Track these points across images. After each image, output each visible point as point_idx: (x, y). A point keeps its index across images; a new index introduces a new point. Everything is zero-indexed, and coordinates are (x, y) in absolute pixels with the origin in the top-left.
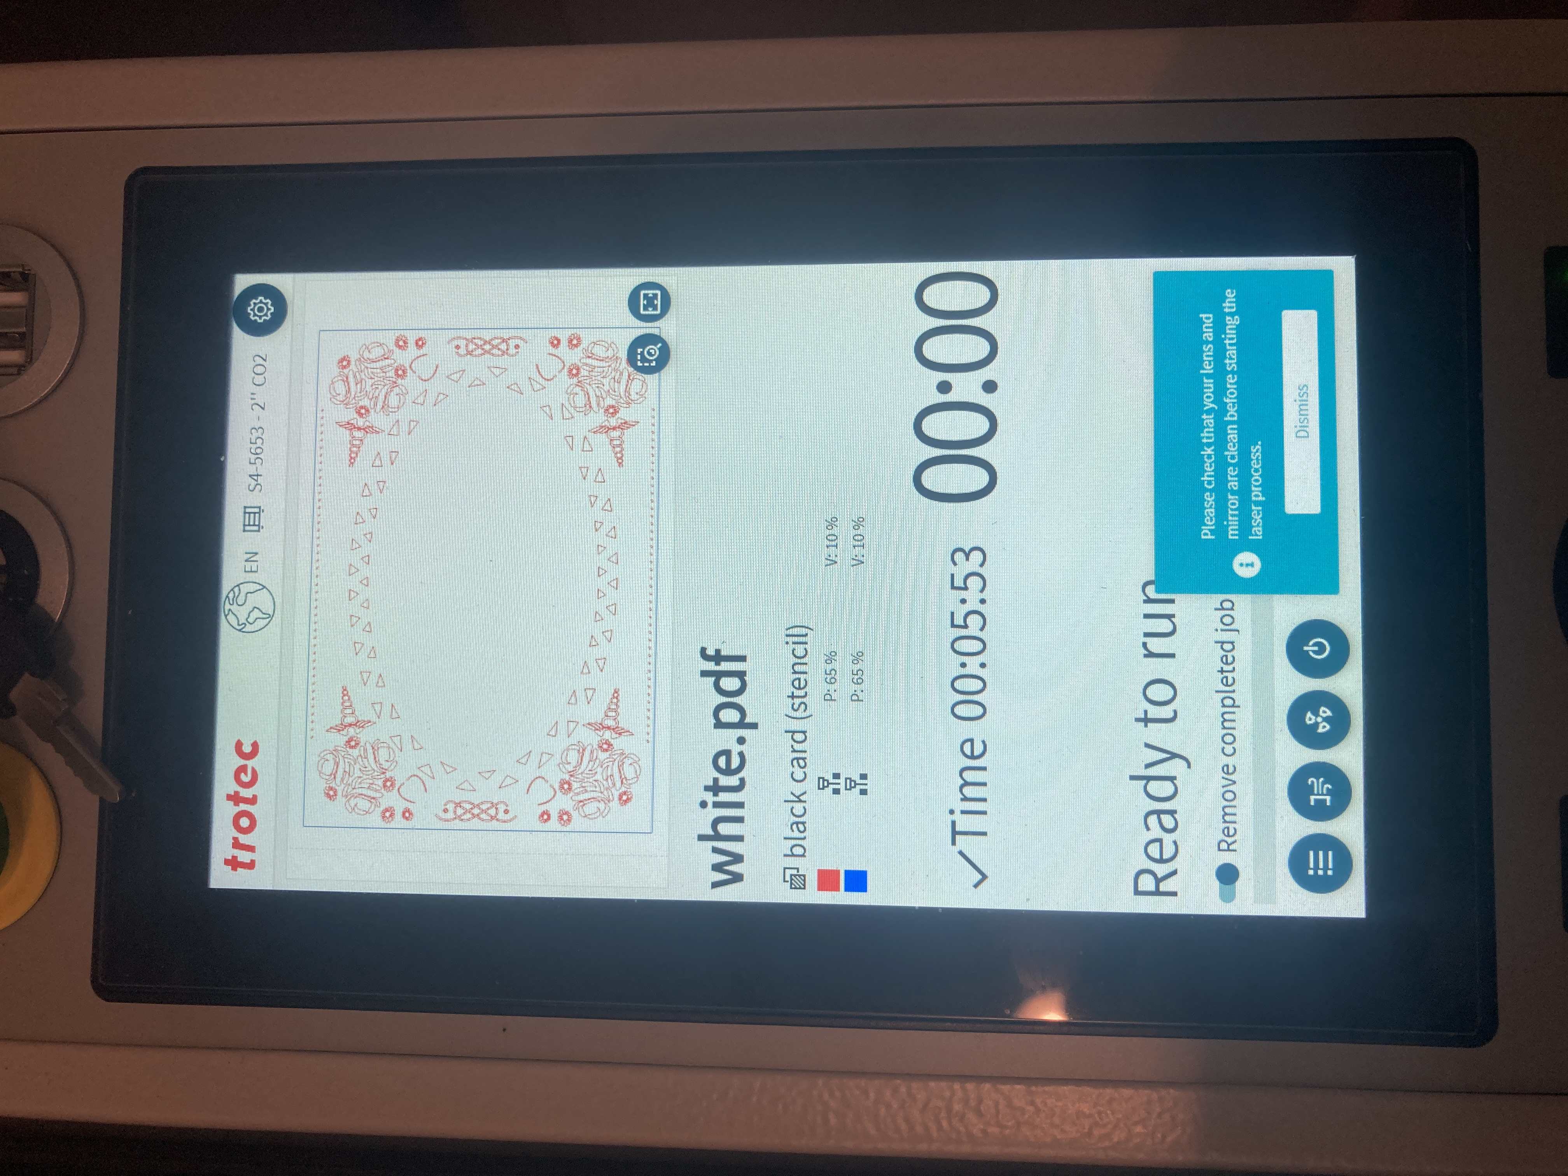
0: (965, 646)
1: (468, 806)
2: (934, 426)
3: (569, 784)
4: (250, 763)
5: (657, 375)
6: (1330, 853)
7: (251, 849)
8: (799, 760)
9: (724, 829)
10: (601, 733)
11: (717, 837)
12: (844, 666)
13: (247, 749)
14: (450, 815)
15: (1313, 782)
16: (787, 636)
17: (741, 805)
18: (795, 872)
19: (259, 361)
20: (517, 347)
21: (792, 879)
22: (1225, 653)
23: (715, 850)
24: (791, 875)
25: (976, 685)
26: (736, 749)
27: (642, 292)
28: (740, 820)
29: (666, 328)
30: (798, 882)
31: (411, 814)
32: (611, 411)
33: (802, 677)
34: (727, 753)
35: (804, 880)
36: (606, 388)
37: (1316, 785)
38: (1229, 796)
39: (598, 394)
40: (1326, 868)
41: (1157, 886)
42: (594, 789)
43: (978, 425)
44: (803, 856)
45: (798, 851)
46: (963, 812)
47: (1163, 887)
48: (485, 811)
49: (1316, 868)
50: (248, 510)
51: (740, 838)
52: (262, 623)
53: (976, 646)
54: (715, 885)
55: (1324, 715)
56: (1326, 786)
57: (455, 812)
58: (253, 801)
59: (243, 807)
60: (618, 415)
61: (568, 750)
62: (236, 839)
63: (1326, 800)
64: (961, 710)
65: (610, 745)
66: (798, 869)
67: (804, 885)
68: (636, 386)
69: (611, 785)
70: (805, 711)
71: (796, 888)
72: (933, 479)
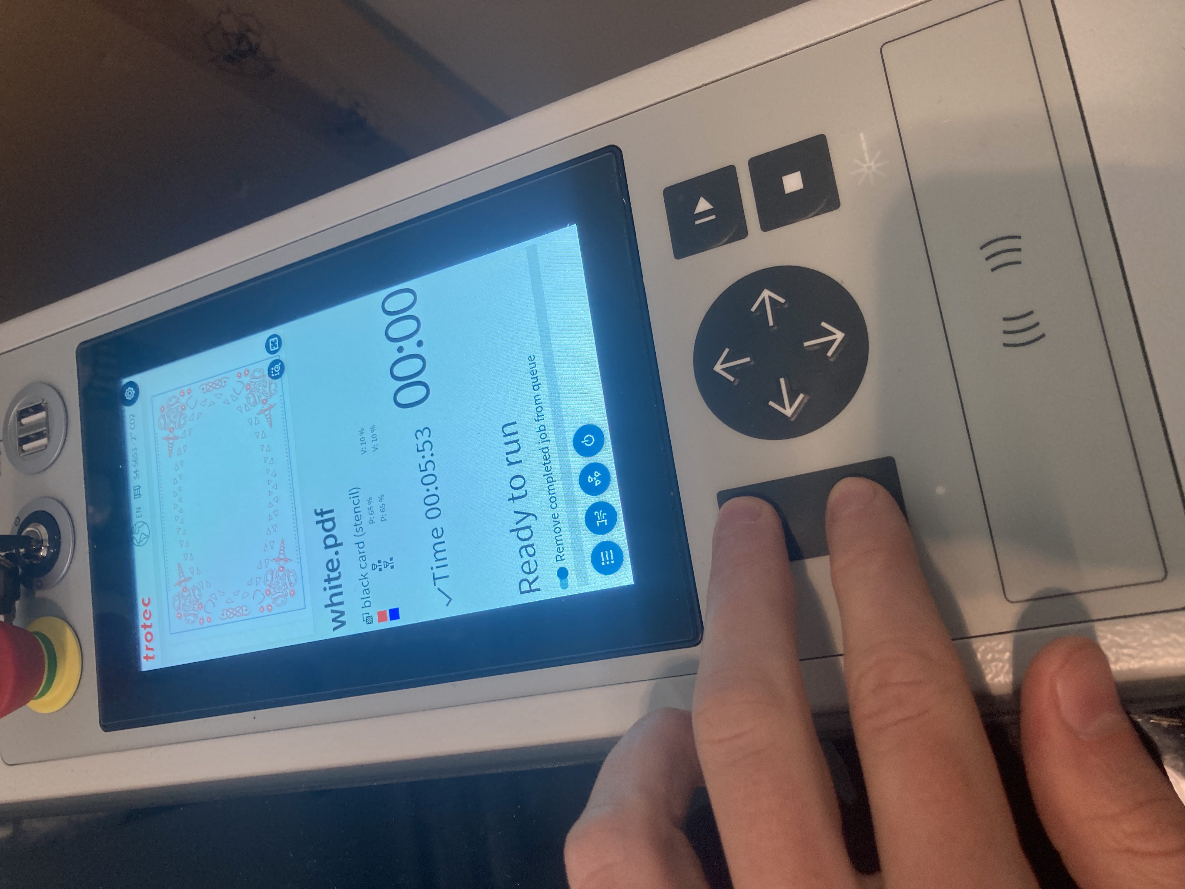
0: (426, 480)
1: (231, 611)
2: (399, 371)
3: (269, 591)
4: (148, 608)
5: (280, 379)
6: (611, 551)
7: (152, 649)
8: (363, 557)
9: (335, 600)
10: (278, 563)
11: (333, 604)
12: (376, 504)
13: (146, 602)
14: (225, 616)
15: (597, 514)
16: (350, 494)
17: (340, 586)
18: (367, 615)
19: (132, 417)
20: (225, 382)
21: (367, 619)
22: (544, 454)
23: (333, 611)
24: (366, 617)
25: (435, 499)
26: (335, 557)
27: (270, 340)
28: (341, 594)
29: (282, 355)
30: (369, 620)
31: (210, 619)
32: (265, 401)
33: (358, 514)
34: (331, 561)
35: (372, 619)
36: (261, 391)
37: (598, 514)
38: (558, 531)
39: (258, 395)
40: (610, 560)
41: (530, 587)
42: (279, 591)
43: (417, 364)
44: (370, 606)
45: (367, 604)
46: (437, 567)
47: (534, 587)
48: (238, 612)
49: (605, 561)
50: (135, 488)
51: (341, 603)
52: (145, 540)
53: (432, 479)
54: (335, 629)
55: (597, 476)
56: (603, 514)
57: (227, 615)
58: (150, 626)
59: (148, 630)
60: (267, 403)
61: (267, 574)
62: (146, 646)
63: (605, 522)
64: (430, 514)
65: (283, 568)
66: (368, 613)
67: (372, 621)
68: (273, 386)
69: (286, 587)
70: (362, 531)
71: (369, 623)
72: (402, 398)
